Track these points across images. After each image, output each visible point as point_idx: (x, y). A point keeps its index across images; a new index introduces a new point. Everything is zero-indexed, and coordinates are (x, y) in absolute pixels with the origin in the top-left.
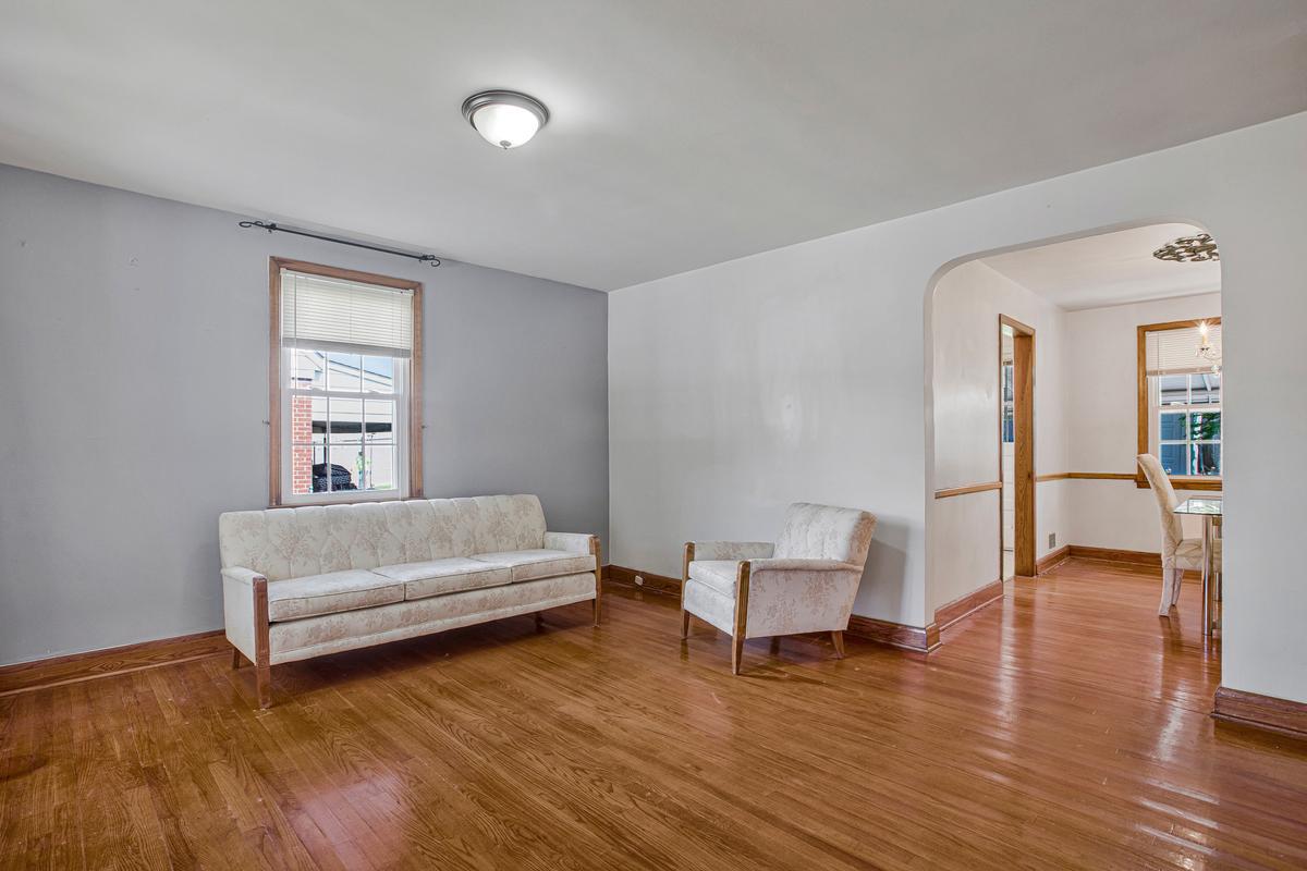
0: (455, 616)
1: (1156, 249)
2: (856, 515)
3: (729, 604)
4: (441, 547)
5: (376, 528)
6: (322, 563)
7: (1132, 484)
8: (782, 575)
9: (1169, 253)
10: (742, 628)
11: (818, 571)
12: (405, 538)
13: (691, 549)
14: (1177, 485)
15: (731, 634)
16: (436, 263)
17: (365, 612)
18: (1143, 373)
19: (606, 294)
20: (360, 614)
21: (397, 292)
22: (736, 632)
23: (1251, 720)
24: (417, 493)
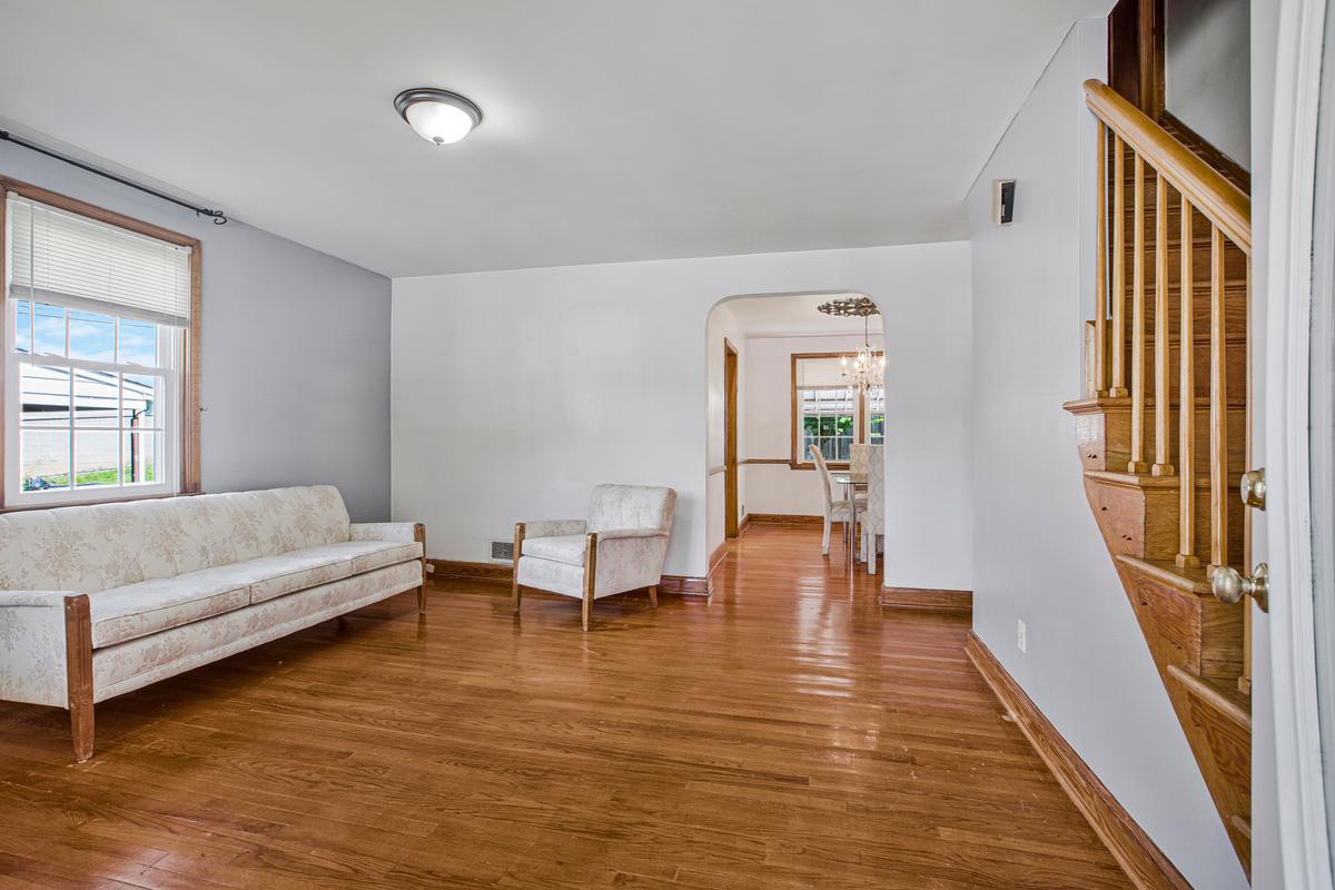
0: (300, 617)
1: (821, 305)
2: (665, 492)
3: (579, 573)
4: (248, 546)
5: (169, 529)
6: (104, 576)
7: (787, 466)
8: (618, 542)
9: (826, 308)
10: (592, 590)
11: (642, 537)
12: (206, 539)
13: (522, 528)
14: (830, 467)
15: (581, 597)
16: (220, 220)
17: (207, 622)
18: (795, 388)
19: (388, 280)
20: (202, 626)
21: (171, 247)
22: (587, 594)
23: (900, 603)
24: (190, 487)
